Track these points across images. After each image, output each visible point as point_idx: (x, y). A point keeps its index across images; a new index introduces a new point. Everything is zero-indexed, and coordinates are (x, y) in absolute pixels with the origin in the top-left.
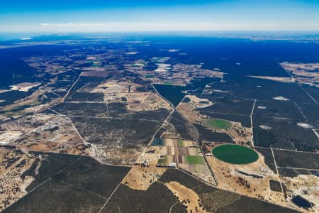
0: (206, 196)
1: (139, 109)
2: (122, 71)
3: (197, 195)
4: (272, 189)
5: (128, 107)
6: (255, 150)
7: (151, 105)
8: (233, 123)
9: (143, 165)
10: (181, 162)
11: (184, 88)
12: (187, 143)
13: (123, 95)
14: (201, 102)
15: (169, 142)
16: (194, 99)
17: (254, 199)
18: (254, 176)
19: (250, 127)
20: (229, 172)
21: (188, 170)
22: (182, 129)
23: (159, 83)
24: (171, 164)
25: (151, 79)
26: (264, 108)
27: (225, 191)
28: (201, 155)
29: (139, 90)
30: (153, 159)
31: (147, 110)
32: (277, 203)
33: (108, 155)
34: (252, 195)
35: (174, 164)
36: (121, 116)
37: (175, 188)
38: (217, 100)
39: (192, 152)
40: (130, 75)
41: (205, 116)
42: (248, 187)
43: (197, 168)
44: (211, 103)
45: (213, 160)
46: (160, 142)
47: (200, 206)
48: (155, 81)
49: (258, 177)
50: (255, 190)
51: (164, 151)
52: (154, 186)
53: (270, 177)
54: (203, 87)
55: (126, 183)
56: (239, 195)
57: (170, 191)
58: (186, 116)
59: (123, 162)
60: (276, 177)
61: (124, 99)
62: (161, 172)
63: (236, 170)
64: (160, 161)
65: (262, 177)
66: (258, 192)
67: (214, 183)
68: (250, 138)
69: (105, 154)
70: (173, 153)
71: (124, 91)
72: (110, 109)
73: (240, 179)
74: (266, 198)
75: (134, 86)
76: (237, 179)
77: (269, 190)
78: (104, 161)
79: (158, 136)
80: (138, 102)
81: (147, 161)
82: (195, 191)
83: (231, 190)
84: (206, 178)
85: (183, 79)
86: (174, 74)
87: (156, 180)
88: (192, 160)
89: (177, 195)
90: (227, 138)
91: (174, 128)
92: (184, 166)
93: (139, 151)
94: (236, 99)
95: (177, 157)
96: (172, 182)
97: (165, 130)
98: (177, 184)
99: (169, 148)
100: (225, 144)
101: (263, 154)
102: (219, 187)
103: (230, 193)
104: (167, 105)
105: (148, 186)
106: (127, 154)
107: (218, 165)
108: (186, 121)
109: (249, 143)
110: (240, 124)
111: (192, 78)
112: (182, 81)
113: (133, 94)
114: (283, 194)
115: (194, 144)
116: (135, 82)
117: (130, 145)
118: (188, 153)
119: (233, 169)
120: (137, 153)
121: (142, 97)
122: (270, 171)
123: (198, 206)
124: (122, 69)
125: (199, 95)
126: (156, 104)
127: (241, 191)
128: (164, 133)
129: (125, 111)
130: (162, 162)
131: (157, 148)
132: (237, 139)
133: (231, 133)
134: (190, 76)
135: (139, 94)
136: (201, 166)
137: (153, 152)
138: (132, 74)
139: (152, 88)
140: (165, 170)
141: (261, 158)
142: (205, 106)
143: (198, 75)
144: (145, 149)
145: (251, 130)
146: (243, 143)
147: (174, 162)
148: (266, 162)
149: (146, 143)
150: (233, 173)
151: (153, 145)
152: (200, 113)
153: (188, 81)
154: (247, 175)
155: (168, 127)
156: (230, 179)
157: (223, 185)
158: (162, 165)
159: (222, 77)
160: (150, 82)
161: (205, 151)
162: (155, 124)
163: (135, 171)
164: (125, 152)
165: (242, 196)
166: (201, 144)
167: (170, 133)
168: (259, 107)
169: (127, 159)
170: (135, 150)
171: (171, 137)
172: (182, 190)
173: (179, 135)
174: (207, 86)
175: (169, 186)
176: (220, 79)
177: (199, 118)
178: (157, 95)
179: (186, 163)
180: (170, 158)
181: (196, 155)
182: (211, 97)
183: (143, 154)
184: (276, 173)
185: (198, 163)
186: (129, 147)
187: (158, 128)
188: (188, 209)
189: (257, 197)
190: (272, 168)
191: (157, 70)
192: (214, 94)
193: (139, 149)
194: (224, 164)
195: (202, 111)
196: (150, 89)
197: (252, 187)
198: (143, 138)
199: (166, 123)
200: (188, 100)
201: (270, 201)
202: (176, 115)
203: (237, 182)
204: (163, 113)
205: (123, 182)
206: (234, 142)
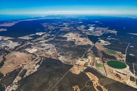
0: (102, 79)
1: (80, 44)
2: (75, 29)
3: (98, 79)
5: (76, 43)
6: (126, 64)
7: (85, 43)
8: (118, 52)
9: (78, 65)
10: (93, 65)
11: (99, 37)
12: (97, 58)
13: (74, 38)
14: (105, 43)
15: (90, 57)
16: (103, 41)
17: (122, 83)
18: (124, 74)
19: (125, 54)
20: (113, 71)
21: (95, 69)
22: (95, 53)
23: (89, 34)
24: (89, 66)
25: (86, 33)
26: (133, 47)
27: (110, 79)
28: (102, 63)
29: (81, 37)
30: (83, 63)
31: (83, 44)
32: (132, 86)
33: (66, 60)
34: (121, 81)
35: (90, 66)
36: (73, 46)
37: (90, 75)
38: (112, 42)
39: (99, 62)
41: (106, 49)
42: (120, 78)
43: (99, 68)
44: (109, 44)
45: (107, 66)
46: (86, 57)
47: (99, 83)
48: (88, 33)
49: (125, 75)
50: (123, 80)
51: (87, 60)
52: (81, 73)
53: (131, 75)
54: (107, 37)
55: (71, 71)
56: (115, 81)
57: (87, 76)
58: (98, 48)
59: (71, 63)
60: (133, 75)
61: (75, 40)
62: (85, 68)
63: (116, 71)
64: (85, 64)
65: (127, 75)
66: (124, 80)
67: (106, 75)
68: (124, 59)
69: (65, 59)
70: (91, 62)
71: (75, 37)
72: (69, 43)
73: (117, 74)
74: (127, 83)
75: (79, 35)
76: (116, 74)
77: (129, 80)
78: (64, 62)
79: (86, 55)
80: (80, 41)
81: (80, 64)
82: (97, 77)
83: (112, 78)
84: (103, 72)
85: (99, 33)
86: (96, 31)
87: (83, 71)
88: (98, 65)
89: (90, 77)
90: (114, 58)
91: (92, 52)
92: (94, 67)
93: (78, 60)
94: (121, 42)
95: (92, 63)
97: (89, 53)
98: (90, 73)
99: (89, 60)
100: (113, 60)
101: (129, 66)
102: (107, 77)
103: (112, 79)
104: (91, 43)
105: (79, 73)
106: (73, 61)
107: (108, 68)
108: (98, 50)
109: (123, 61)
110: (121, 52)
111: (103, 33)
112: (98, 34)
113: (78, 38)
114: (135, 82)
115: (100, 59)
116: (80, 33)
117: (74, 57)
118: (97, 62)
119: (115, 70)
120: (77, 60)
121: (82, 40)
122: (131, 72)
123: (98, 82)
124: (76, 28)
125: (105, 40)
126: (87, 43)
127: (117, 79)
128: (88, 54)
129: (74, 44)
130: (85, 65)
131: (85, 59)
132: (118, 59)
133: (116, 56)
134: (102, 32)
135: (81, 38)
136: (101, 68)
137: (83, 60)
138: (79, 31)
139: (86, 36)
140: (86, 68)
142: (107, 44)
143: (105, 32)
144: (80, 59)
145: (125, 55)
146: (121, 60)
147: (91, 65)
148: (130, 69)
149: (80, 57)
150: (114, 72)
151: (83, 58)
152: (104, 47)
153: (101, 34)
154: (120, 73)
155: (90, 52)
156: (112, 74)
157: (109, 76)
158: (86, 66)
159: (116, 33)
160: (86, 34)
161: (104, 62)
162: (85, 50)
163: (75, 67)
164: (72, 59)
165: (117, 81)
166: (102, 59)
167: (91, 54)
168: (131, 46)
169: (73, 62)
170: (76, 59)
171: (91, 55)
172: (92, 76)
173: (94, 55)
174: (109, 37)
175: (87, 74)
176: (115, 34)
177: (104, 49)
178: (87, 39)
179: (95, 66)
180: (89, 63)
181: (100, 63)
182: (109, 41)
183: (79, 61)
184: (133, 74)
185: (100, 66)
186: (74, 58)
187: (86, 52)
188: (94, 83)
189: (123, 82)
190: (132, 72)
191: (89, 30)
192: (111, 40)
193: (77, 59)
194: (111, 68)
195: (105, 46)
196: (85, 36)
197: (122, 78)
198: (80, 55)
199: (89, 50)
200: (100, 42)
201: (129, 85)
202: (94, 47)
203: (116, 76)
204: (89, 46)
205: (70, 70)
206: (117, 60)
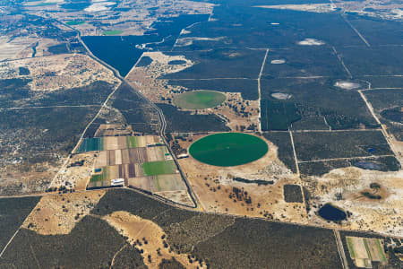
0: (176, 227)
1: (53, 87)
2: (19, 17)
3: (160, 229)
4: (286, 200)
5: (33, 86)
6: (262, 137)
7: (78, 77)
8: (228, 95)
9: (63, 189)
10: (132, 175)
11: (139, 40)
12: (144, 141)
13: (22, 63)
14: (172, 63)
15: (112, 143)
16: (158, 57)
17: (258, 221)
18: (259, 182)
19: (256, 99)
20: (217, 181)
21: (144, 188)
22: (134, 115)
23: (93, 34)
24: (116, 181)
25: (78, 27)
26: (282, 61)
27: (210, 215)
28: (169, 158)
29: (54, 50)
30: (83, 175)
31: (69, 87)
32: (293, 221)
34: (255, 214)
35: (120, 181)
36: (19, 104)
37: (123, 223)
38: (202, 55)
39: (154, 155)
40: (35, 23)
41: (178, 88)
42: (249, 201)
43: (161, 181)
44: (189, 63)
45: (190, 165)
46: (94, 145)
47: (166, 246)
48: (87, 30)
49: (265, 183)
50: (259, 205)
51: (102, 159)
52: (84, 225)
53: (285, 180)
54: (177, 34)
55: (31, 225)
56: (232, 217)
57: (112, 229)
58: (143, 92)
59: (25, 189)
60: (295, 178)
61: (24, 71)
62: (96, 197)
63: (229, 176)
64: (94, 179)
65: (272, 183)
66: (264, 208)
67: (191, 203)
68: (256, 119)
70: (118, 161)
71: (23, 55)
73: (236, 190)
74: (277, 216)
75: (44, 43)
76: (231, 191)
77: (282, 202)
79: (90, 134)
80: (52, 74)
81: (71, 181)
82: (157, 221)
83: (220, 210)
85: (139, 22)
86: (123, 14)
87: (87, 212)
88: (153, 170)
89: (125, 233)
90: (215, 122)
91: (119, 115)
92: (139, 182)
93: (55, 166)
94: (235, 51)
95: (126, 166)
96: (115, 214)
97: (104, 122)
98: (124, 214)
99: (111, 153)
100: (212, 133)
101: (276, 143)
102: (199, 209)
103: (217, 216)
104: (108, 75)
105: (72, 227)
106: (32, 175)
107: (198, 172)
108: (143, 100)
109: (253, 127)
110: (239, 94)
111: (155, 19)
112: (137, 27)
113: (43, 59)
114: (304, 204)
115: (156, 140)
116: (46, 35)
117: (38, 156)
118: (146, 156)
119: (224, 176)
120: (52, 169)
121: (59, 64)
122: (285, 169)
123: (162, 245)
124: (19, 12)
125: (168, 49)
126: (87, 75)
127: (237, 210)
128: (102, 126)
129: (26, 94)
130: (96, 181)
131: (88, 155)
132: (233, 123)
133: (224, 113)
134: (152, 15)
135: (53, 58)
136: (169, 177)
137: (81, 164)
138: (40, 21)
139: (80, 45)
140: (103, 193)
141: (273, 150)
142: (179, 68)
143: (166, 13)
144: (67, 160)
145: (257, 103)
146: (243, 128)
147: (120, 177)
148: (280, 156)
149: (67, 150)
150: (224, 182)
151: (81, 150)
152: (170, 83)
153: (148, 24)
154: (247, 181)
155: (109, 115)
156: (218, 194)
157: (206, 206)
158: (99, 184)
159: (211, 12)
160: (75, 33)
161: (176, 150)
162: (86, 111)
163: (48, 203)
164: (27, 170)
165: (238, 219)
166: (169, 138)
167: (113, 126)
168: (273, 62)
169: (32, 183)
170: (47, 165)
171: (115, 132)
172: (134, 224)
173: (129, 127)
174: (183, 32)
175: (111, 220)
176: (208, 16)
177: (167, 92)
178: (88, 58)
179: (142, 176)
180: (113, 171)
181: (160, 159)
182: (189, 52)
183: (62, 171)
184: (294, 171)
185: (163, 173)
186: (34, 161)
187: (89, 120)
188: (145, 255)
189: (262, 216)
190: (290, 165)
191: (89, 10)
192: (195, 46)
193: (53, 162)
194: (209, 169)
195: (172, 79)
196: (75, 46)
197: (255, 201)
199: (105, 107)
200: (147, 61)
201: (282, 220)
202: (126, 90)
203: (230, 197)
204: (101, 89)
205: (25, 225)
206: (228, 129)
